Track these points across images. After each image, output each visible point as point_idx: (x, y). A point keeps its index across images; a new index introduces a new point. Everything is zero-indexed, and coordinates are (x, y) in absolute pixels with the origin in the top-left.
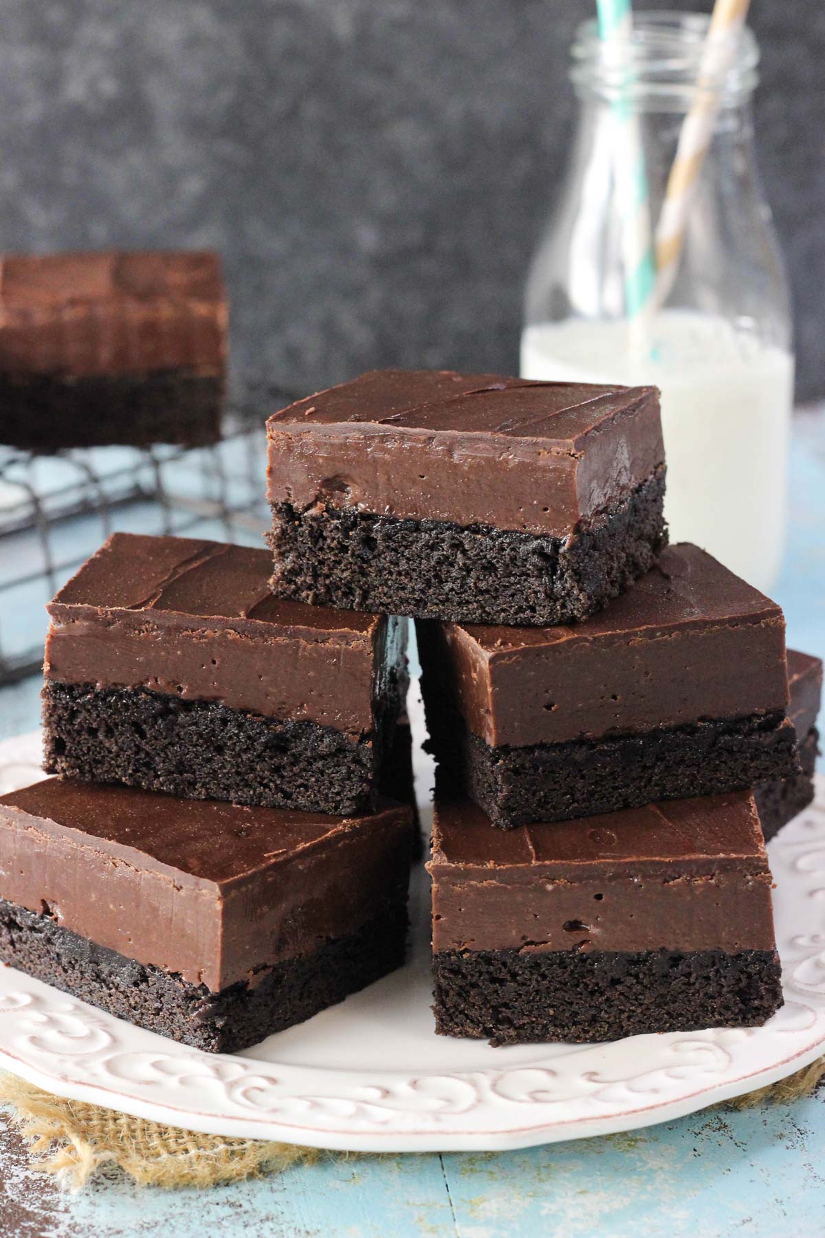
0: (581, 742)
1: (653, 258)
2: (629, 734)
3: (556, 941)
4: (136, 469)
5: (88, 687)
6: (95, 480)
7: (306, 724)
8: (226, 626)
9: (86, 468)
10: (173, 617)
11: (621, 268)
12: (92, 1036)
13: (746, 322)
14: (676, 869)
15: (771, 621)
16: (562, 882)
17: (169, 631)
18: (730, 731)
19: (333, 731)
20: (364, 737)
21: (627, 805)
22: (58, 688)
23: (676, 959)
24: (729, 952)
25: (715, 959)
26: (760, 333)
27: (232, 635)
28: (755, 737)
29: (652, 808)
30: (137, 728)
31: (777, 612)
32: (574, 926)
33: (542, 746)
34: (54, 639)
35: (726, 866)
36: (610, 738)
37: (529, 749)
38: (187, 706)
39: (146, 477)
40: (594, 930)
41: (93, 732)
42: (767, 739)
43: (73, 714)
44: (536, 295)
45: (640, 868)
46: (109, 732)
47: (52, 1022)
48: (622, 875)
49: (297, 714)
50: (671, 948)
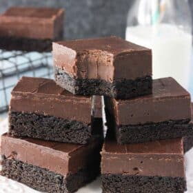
0: (140, 125)
1: (159, 10)
2: (152, 123)
3: (131, 172)
4: (41, 59)
5: (20, 113)
6: (31, 62)
7: (74, 122)
8: (55, 97)
9: (29, 58)
10: (42, 95)
11: (151, 13)
12: (18, 190)
13: (181, 27)
14: (161, 157)
15: (188, 97)
16: (133, 158)
17: (41, 98)
18: (177, 123)
19: (81, 123)
20: (89, 125)
21: (151, 141)
22: (13, 113)
23: (160, 178)
24: (174, 177)
25: (170, 179)
26: (185, 30)
27: (57, 99)
28: (183, 125)
29: (157, 142)
30: (32, 122)
31: (189, 95)
32: (136, 169)
33: (131, 125)
34: (12, 100)
35: (173, 157)
36: (147, 124)
37: (127, 126)
38: (45, 117)
39: (44, 61)
40: (140, 170)
41: (21, 124)
42: (186, 126)
43: (16, 119)
44: (130, 19)
45: (152, 156)
46: (25, 124)
47: (9, 186)
48: (148, 158)
49: (72, 119)
50: (159, 175)
